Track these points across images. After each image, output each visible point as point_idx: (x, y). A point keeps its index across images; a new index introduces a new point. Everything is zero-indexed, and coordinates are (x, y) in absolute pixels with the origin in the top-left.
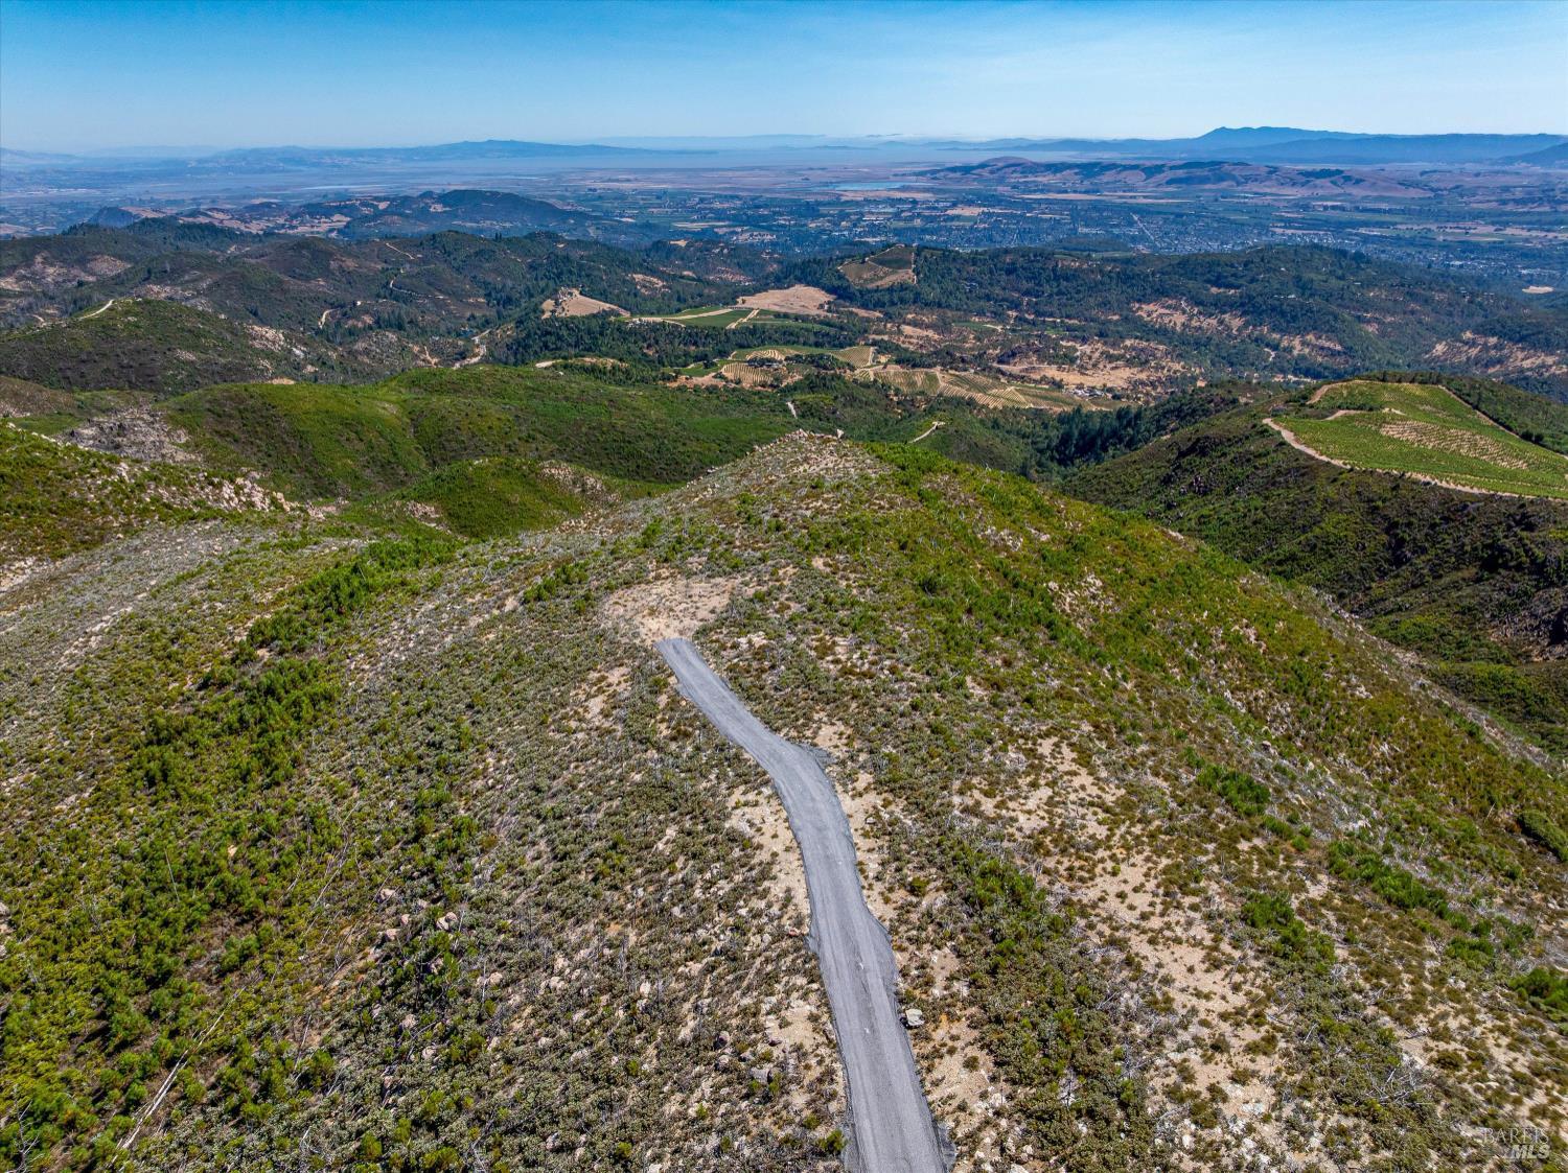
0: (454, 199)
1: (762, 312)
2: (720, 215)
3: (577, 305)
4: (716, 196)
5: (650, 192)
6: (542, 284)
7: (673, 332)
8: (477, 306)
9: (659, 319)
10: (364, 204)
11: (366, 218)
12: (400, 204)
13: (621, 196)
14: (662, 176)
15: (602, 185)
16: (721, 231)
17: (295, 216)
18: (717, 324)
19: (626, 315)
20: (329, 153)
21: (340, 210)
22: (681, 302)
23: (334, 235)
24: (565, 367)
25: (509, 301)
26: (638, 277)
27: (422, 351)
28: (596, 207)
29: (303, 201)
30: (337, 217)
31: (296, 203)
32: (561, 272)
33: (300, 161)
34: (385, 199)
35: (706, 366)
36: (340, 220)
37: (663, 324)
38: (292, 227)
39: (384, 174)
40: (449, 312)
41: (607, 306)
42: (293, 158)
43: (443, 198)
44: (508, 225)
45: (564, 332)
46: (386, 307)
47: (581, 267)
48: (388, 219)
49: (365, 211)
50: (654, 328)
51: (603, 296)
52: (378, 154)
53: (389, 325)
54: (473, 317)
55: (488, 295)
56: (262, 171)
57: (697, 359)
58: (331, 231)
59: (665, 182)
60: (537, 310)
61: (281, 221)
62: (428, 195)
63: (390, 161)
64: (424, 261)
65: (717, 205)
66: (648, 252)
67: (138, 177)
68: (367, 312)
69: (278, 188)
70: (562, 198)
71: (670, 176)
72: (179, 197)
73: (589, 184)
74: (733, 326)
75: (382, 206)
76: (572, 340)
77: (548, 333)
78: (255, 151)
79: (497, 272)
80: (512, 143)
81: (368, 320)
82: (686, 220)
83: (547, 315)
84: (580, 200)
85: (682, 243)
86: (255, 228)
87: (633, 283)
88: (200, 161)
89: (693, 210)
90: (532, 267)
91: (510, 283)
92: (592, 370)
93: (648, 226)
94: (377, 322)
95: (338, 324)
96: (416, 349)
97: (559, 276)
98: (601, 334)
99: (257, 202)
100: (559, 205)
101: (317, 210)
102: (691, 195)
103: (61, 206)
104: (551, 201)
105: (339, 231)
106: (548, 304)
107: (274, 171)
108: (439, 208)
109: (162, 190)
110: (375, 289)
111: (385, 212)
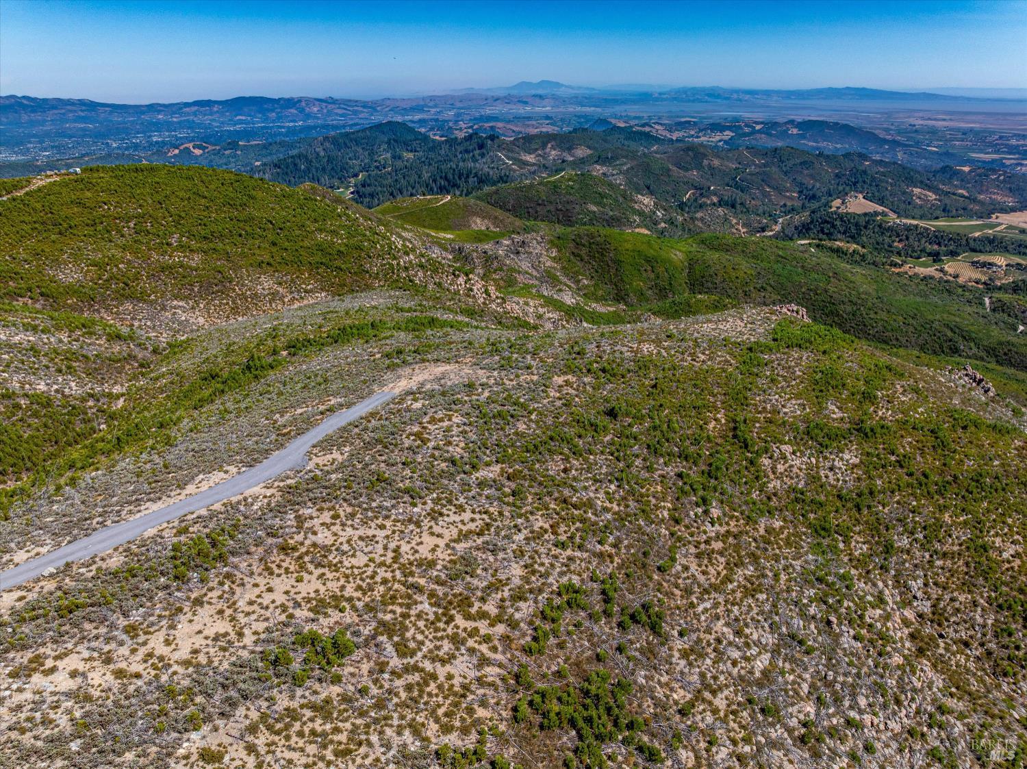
0: (808, 126)
1: (1010, 227)
2: (1012, 150)
3: (858, 204)
4: (1015, 135)
5: (958, 130)
6: (841, 188)
7: (923, 234)
8: (791, 198)
9: (915, 222)
10: (747, 126)
11: (745, 135)
12: (770, 127)
13: (933, 132)
14: (974, 118)
15: (921, 122)
16: (1008, 162)
17: (701, 130)
18: (961, 231)
19: (892, 215)
20: (737, 91)
21: (729, 128)
22: (946, 212)
23: (721, 144)
24: (818, 246)
25: (814, 197)
26: (917, 191)
27: (738, 224)
28: (912, 138)
29: (711, 121)
30: (727, 133)
31: (706, 122)
32: (856, 181)
33: (718, 96)
34: (762, 123)
35: (934, 261)
36: (728, 134)
37: (916, 226)
38: (697, 137)
39: (768, 107)
40: (770, 200)
41: (880, 209)
42: (713, 94)
43: (799, 125)
44: (839, 146)
45: (838, 223)
46: (728, 193)
47: (873, 179)
48: (758, 136)
49: (747, 130)
50: (908, 228)
51: (881, 201)
52: (768, 93)
53: (727, 204)
54: (785, 205)
55: (800, 192)
56: (693, 101)
57: (929, 254)
58: (720, 141)
59: (974, 122)
60: (827, 205)
61: (692, 132)
62: (792, 122)
63: (775, 98)
64: (765, 165)
65: (1014, 142)
66: (935, 173)
67: (624, 102)
68: (715, 194)
69: (698, 112)
70: (887, 130)
71: (980, 118)
72: (641, 115)
73: (912, 121)
74: (977, 234)
75: (758, 127)
76: (842, 229)
77: (827, 222)
78: (694, 89)
79: (812, 176)
80: (864, 89)
81: (715, 199)
82: (981, 151)
83: (834, 209)
84: (899, 132)
85: (966, 169)
86: (675, 136)
87: (911, 194)
88: (660, 94)
89: (991, 145)
90: (837, 176)
91: (818, 185)
92: (838, 251)
93: (947, 154)
94: (719, 202)
95: (696, 200)
96: (734, 221)
97: (855, 184)
98: (865, 227)
99: (683, 120)
100: (882, 135)
101: (716, 127)
102: (992, 133)
103: (579, 117)
104: (876, 132)
105: (726, 142)
106: (837, 202)
107: (700, 101)
108: (795, 131)
109: (634, 110)
110: (727, 180)
111: (759, 131)
